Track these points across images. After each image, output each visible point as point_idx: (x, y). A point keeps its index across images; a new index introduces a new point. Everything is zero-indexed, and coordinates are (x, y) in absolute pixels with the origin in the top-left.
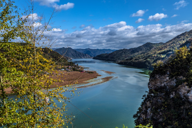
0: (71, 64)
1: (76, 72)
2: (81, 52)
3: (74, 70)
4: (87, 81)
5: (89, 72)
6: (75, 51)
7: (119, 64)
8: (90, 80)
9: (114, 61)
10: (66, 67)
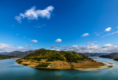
0: (90, 59)
1: (93, 62)
2: (93, 54)
3: (92, 61)
4: (100, 67)
5: (100, 63)
6: (91, 54)
7: (114, 59)
8: (101, 67)
9: (111, 58)
10: (88, 60)
